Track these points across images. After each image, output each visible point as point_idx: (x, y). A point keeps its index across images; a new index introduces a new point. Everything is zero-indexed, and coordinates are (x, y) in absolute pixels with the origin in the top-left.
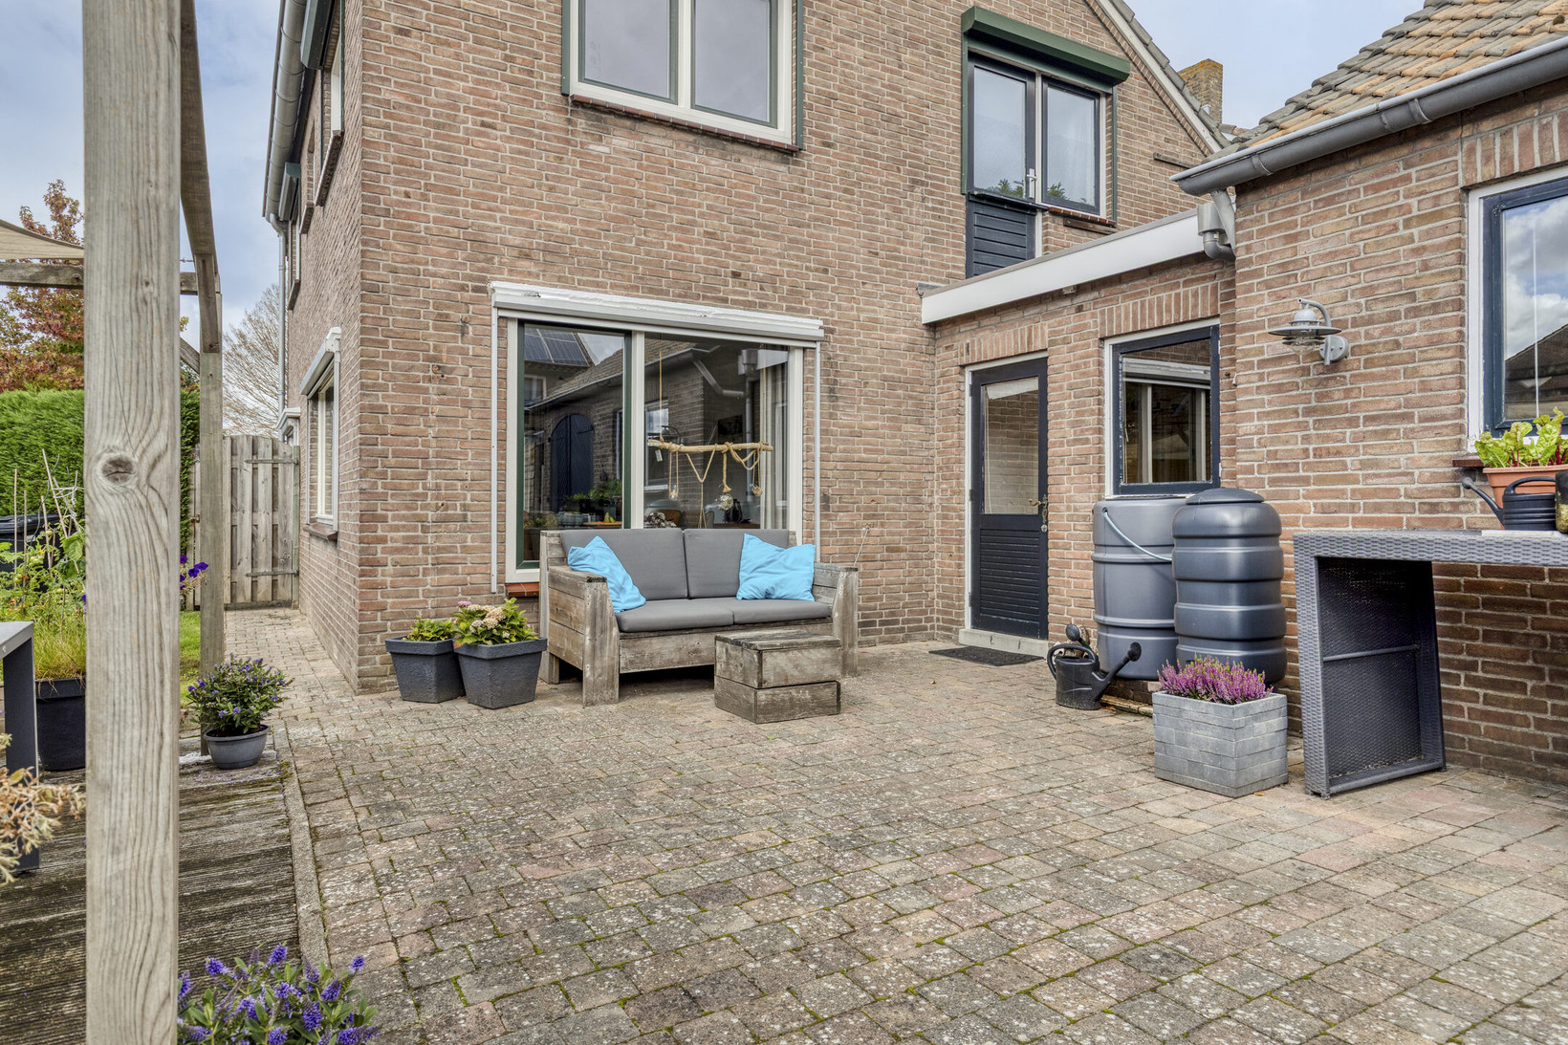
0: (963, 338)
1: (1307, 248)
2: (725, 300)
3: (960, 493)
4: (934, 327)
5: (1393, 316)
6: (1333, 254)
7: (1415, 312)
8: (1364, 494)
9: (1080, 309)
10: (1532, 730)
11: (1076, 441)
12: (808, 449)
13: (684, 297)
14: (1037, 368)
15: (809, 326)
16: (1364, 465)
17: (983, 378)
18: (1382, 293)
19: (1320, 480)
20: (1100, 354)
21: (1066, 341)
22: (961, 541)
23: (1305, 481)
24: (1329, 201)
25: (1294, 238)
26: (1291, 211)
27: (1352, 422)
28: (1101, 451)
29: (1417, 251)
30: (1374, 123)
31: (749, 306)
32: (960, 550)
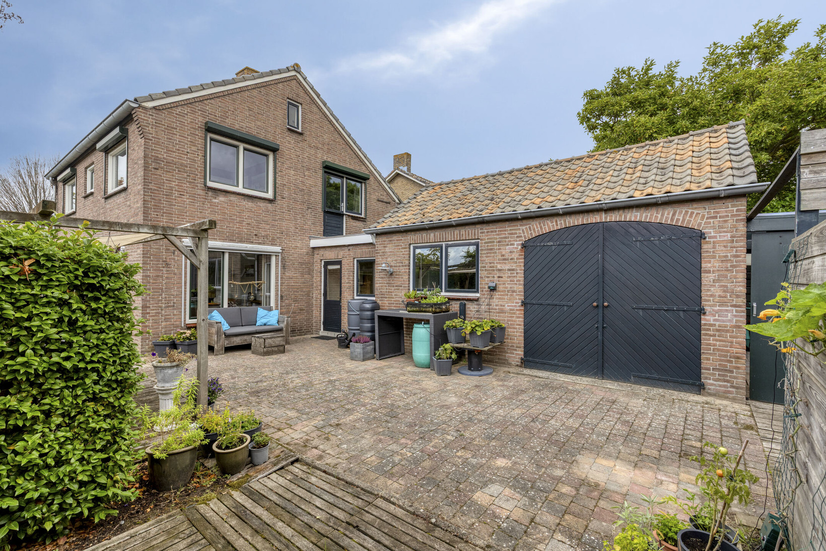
0: (321, 252)
1: (387, 250)
2: (252, 242)
3: (321, 294)
4: (314, 248)
5: (400, 266)
6: (391, 252)
7: (403, 266)
8: (395, 301)
9: (349, 250)
11: (348, 283)
12: (277, 283)
13: (241, 241)
14: (339, 263)
15: (278, 249)
16: (395, 295)
17: (327, 264)
18: (398, 261)
19: (389, 298)
20: (354, 262)
21: (346, 257)
22: (321, 307)
23: (386, 298)
24: (391, 241)
25: (385, 247)
26: (385, 241)
27: (393, 286)
28: (354, 286)
29: (403, 254)
31: (260, 244)
32: (320, 310)
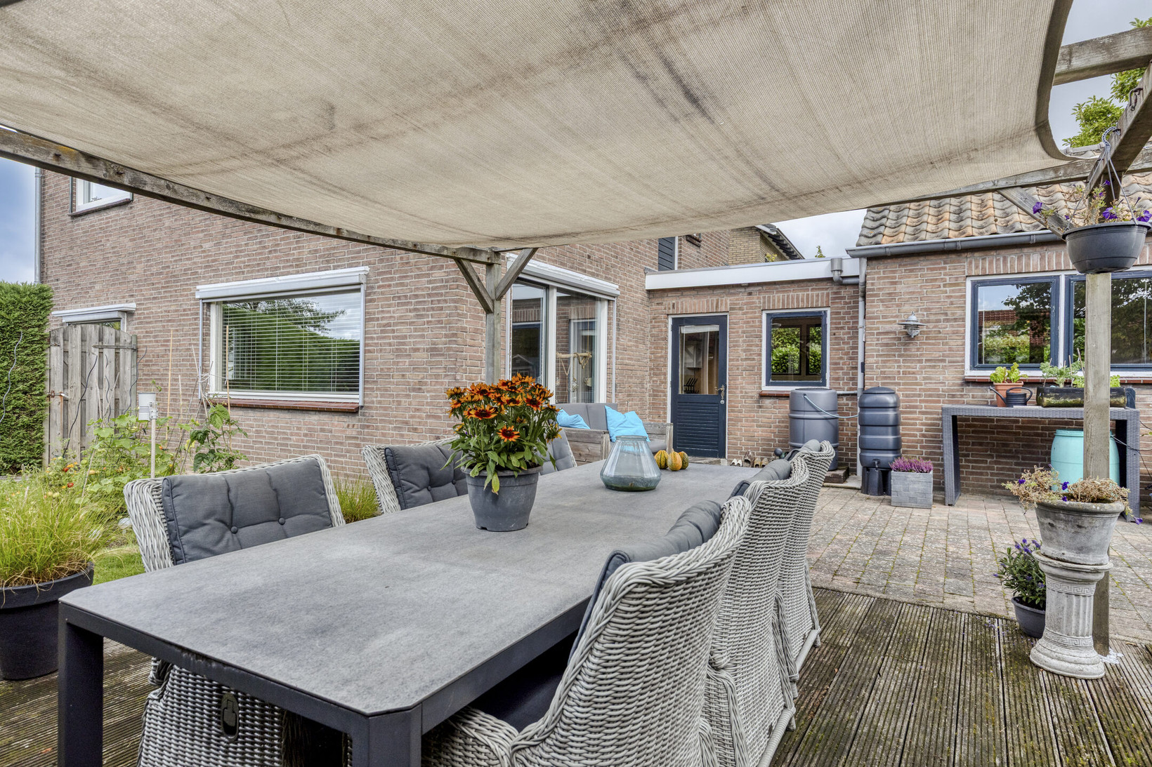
0: (669, 301)
1: (900, 288)
2: (585, 271)
3: (666, 383)
4: (651, 292)
5: (938, 321)
6: (913, 293)
7: (948, 320)
8: (924, 390)
9: (750, 294)
10: (989, 477)
11: (746, 359)
12: (609, 358)
14: (721, 320)
15: (610, 287)
16: (925, 378)
17: (678, 322)
18: (933, 311)
19: (904, 384)
20: (761, 317)
21: (740, 309)
22: (665, 409)
23: (899, 384)
24: (911, 271)
25: (895, 283)
26: (894, 272)
27: (920, 361)
28: (760, 364)
29: (949, 297)
30: (942, 246)
31: (593, 275)
32: (665, 413)
